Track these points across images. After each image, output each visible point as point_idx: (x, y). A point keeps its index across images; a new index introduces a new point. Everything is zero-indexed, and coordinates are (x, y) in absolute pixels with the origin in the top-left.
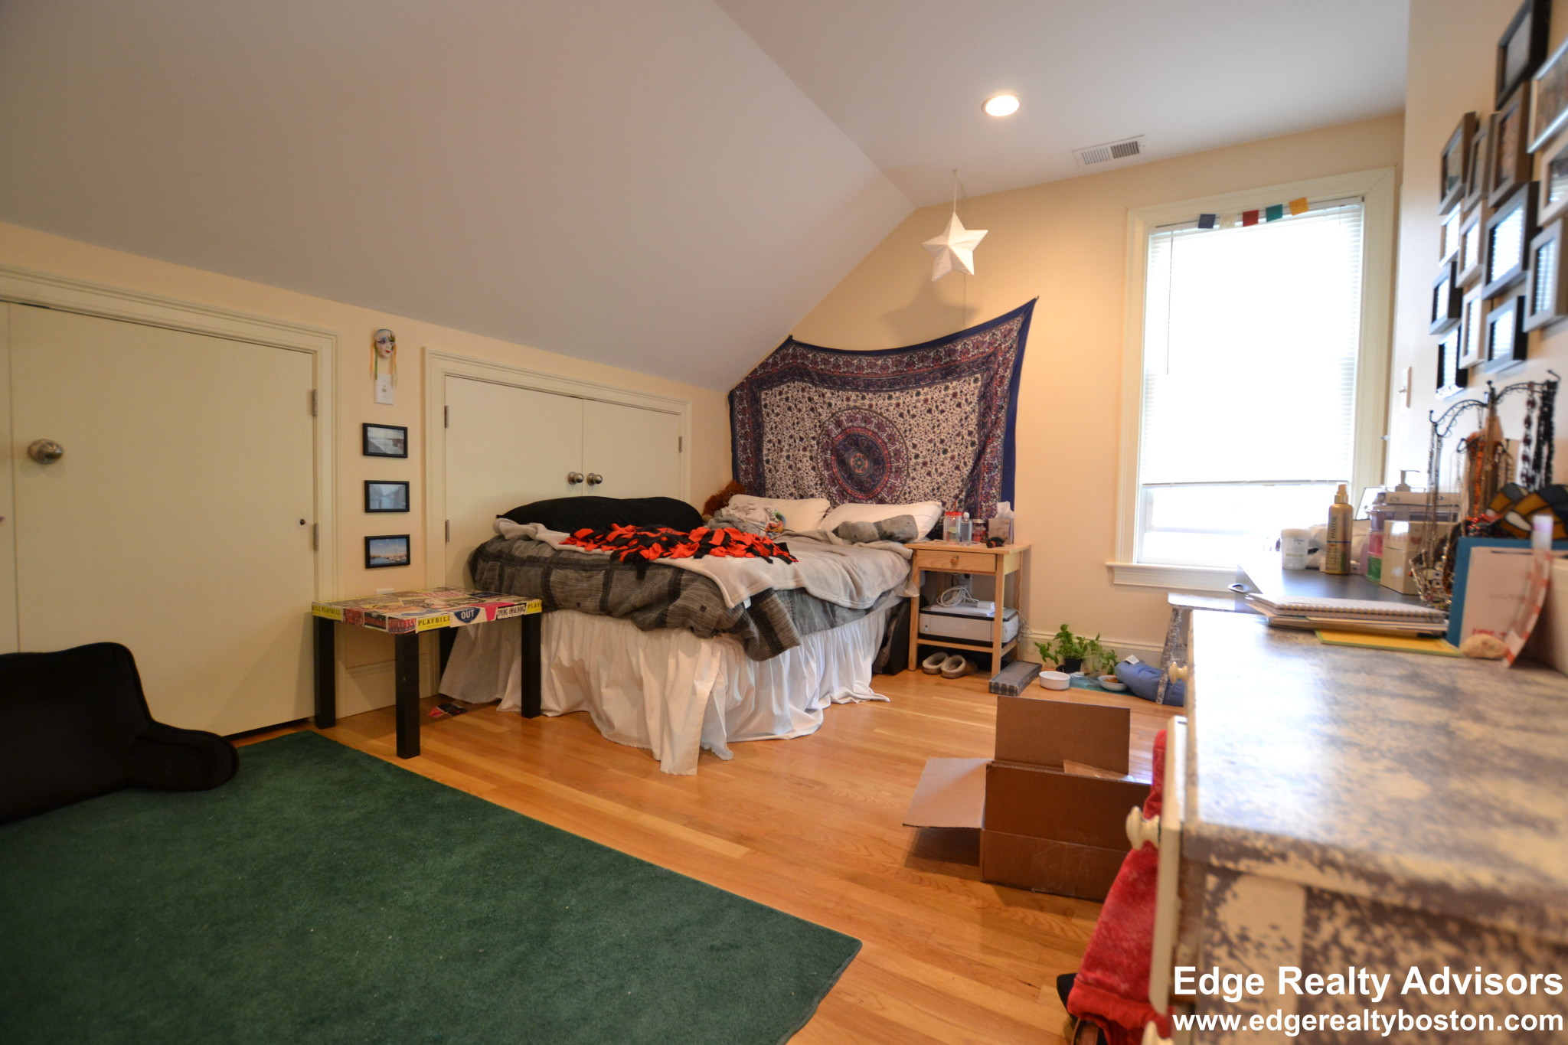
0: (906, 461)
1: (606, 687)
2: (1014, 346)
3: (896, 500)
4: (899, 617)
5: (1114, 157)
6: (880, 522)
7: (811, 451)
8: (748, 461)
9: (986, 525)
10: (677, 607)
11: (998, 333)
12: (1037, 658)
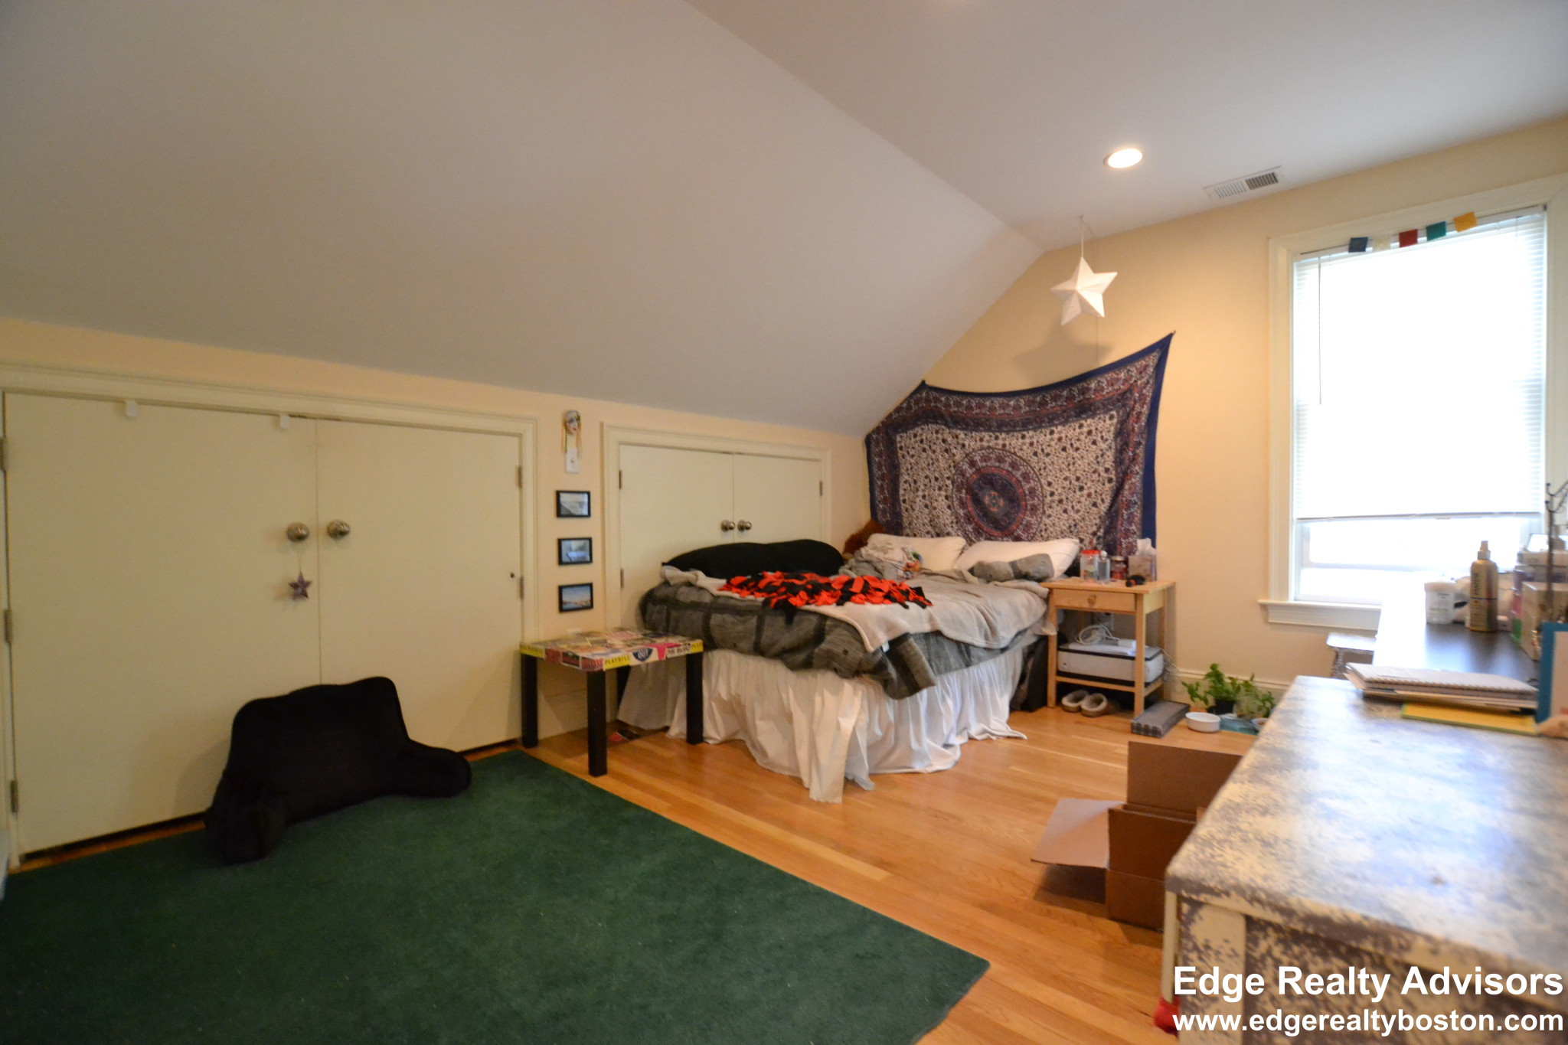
0: (1041, 499)
1: (761, 719)
2: (1151, 382)
3: (1032, 538)
4: (1037, 655)
5: (1250, 188)
6: (1015, 561)
7: (946, 491)
8: (885, 501)
9: (1126, 562)
10: (822, 650)
11: (1133, 369)
12: (1185, 698)
